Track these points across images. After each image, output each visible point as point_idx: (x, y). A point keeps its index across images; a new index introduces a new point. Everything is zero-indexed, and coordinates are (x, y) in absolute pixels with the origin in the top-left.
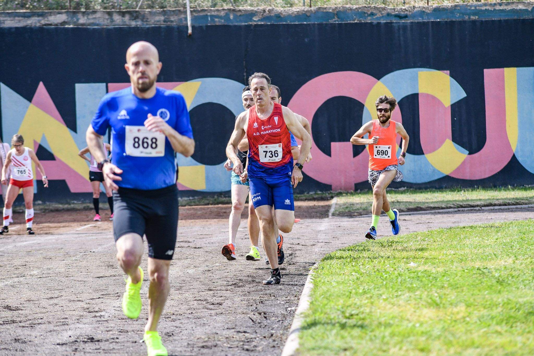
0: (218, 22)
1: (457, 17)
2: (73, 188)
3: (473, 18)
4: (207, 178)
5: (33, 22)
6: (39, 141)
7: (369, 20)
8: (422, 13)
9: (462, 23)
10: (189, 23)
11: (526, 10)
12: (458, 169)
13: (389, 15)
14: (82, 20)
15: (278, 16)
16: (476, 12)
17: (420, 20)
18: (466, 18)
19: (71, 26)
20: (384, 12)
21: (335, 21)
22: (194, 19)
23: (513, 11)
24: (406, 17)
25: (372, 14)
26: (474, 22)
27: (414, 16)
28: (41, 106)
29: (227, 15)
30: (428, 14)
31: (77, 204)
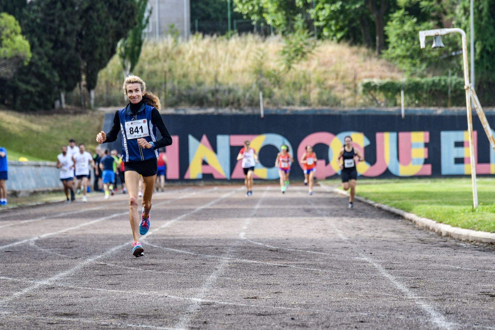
0: (273, 113)
1: (366, 113)
2: (216, 176)
3: (373, 113)
4: (268, 174)
5: (202, 111)
6: (203, 157)
7: (332, 113)
8: (353, 111)
9: (367, 116)
10: (262, 113)
12: (367, 172)
13: (340, 112)
14: (221, 111)
15: (297, 111)
16: (374, 111)
17: (352, 113)
19: (216, 113)
21: (319, 113)
22: (264, 111)
23: (388, 112)
27: (350, 112)
28: (205, 144)
29: (276, 111)
30: (355, 112)
31: (217, 183)
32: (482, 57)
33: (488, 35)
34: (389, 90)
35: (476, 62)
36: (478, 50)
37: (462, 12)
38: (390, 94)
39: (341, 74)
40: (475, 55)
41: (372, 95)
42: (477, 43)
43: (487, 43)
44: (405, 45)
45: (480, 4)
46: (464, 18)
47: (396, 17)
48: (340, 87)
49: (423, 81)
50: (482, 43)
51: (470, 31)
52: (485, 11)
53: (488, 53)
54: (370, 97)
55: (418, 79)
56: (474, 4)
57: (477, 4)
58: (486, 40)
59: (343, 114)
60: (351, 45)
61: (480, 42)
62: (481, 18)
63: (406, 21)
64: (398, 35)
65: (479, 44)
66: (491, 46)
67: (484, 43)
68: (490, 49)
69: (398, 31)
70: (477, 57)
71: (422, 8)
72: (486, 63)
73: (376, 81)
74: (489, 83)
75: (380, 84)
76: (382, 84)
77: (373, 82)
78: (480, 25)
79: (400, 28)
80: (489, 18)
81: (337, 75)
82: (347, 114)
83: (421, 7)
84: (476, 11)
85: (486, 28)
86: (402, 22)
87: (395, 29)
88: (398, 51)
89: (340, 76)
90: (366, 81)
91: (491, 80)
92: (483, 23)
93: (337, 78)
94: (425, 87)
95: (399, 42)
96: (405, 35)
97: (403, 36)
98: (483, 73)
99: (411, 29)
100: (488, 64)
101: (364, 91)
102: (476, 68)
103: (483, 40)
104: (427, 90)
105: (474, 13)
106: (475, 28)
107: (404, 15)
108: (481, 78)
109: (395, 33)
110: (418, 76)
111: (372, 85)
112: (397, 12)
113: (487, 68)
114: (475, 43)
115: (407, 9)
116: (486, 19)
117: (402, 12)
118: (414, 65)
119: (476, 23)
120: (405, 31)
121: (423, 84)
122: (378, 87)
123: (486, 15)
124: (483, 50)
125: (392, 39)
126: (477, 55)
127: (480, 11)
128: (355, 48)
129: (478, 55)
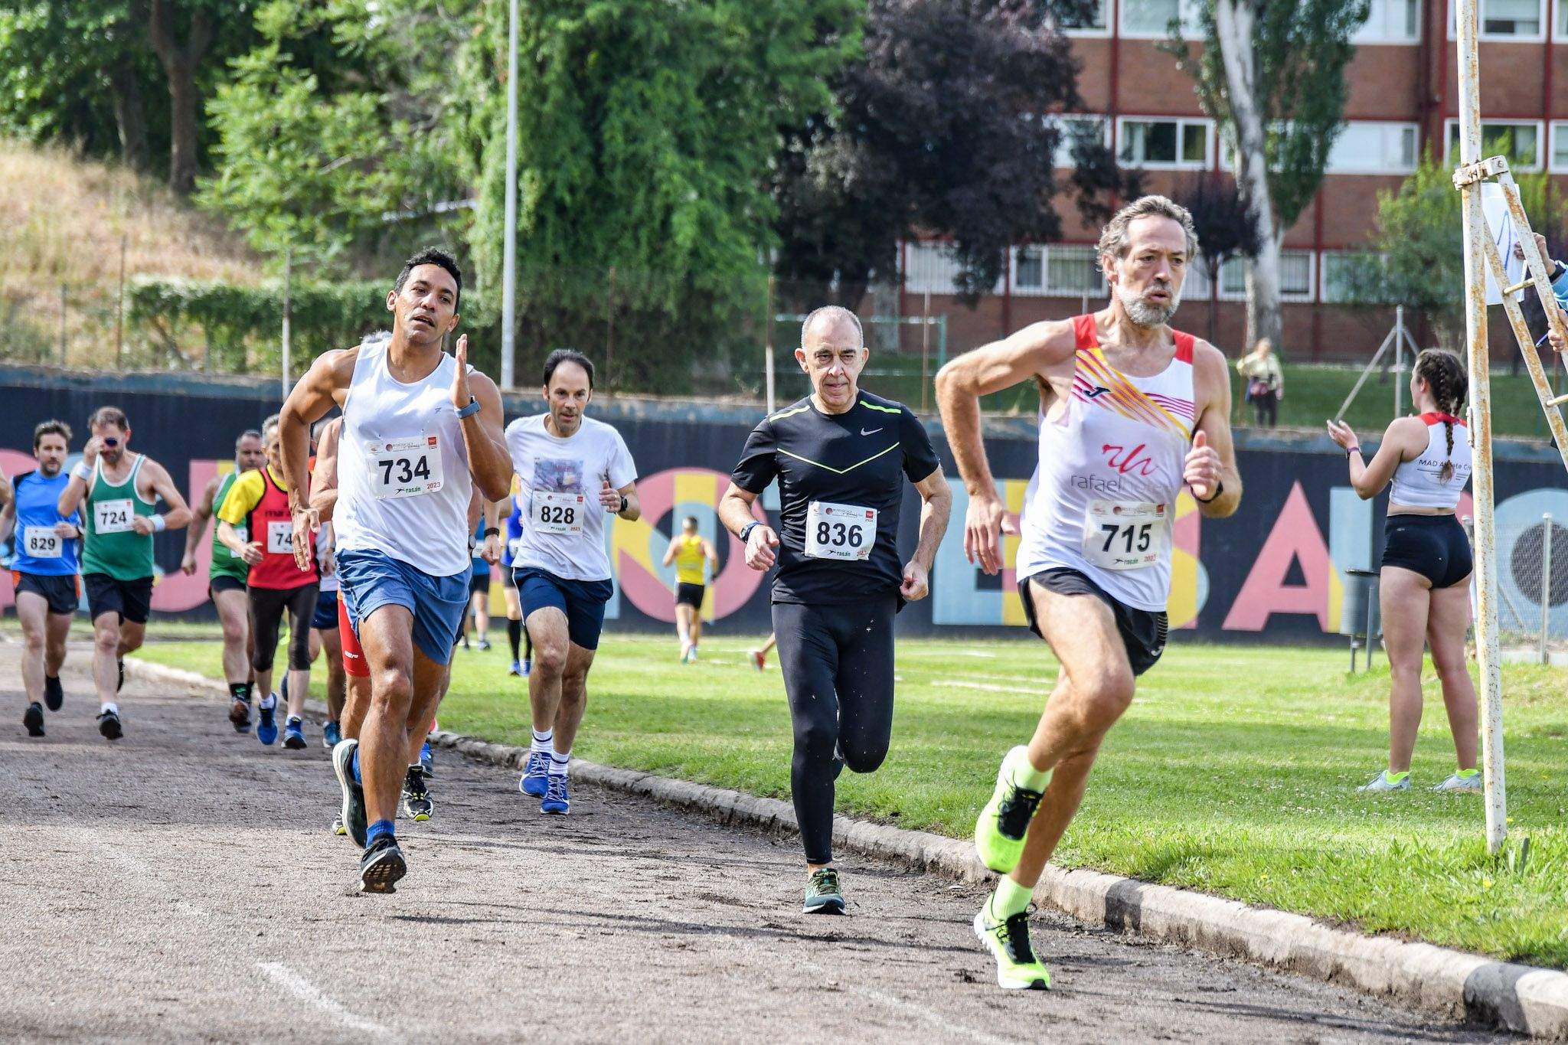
1: (158, 389)
3: (181, 391)
7: (36, 383)
8: (111, 379)
9: (164, 399)
11: (250, 389)
13: (65, 378)
16: (185, 384)
18: (170, 391)
20: (59, 375)
23: (235, 387)
24: (87, 382)
25: (41, 376)
26: (180, 399)
27: (99, 382)
30: (119, 382)
32: (540, 221)
33: (564, 149)
34: (221, 318)
35: (521, 239)
36: (529, 200)
37: (478, 66)
38: (224, 329)
39: (50, 252)
40: (518, 215)
41: (162, 331)
42: (527, 174)
43: (560, 177)
44: (276, 166)
45: (539, 43)
46: (482, 87)
47: (253, 71)
48: (48, 298)
49: (340, 291)
50: (544, 177)
51: (504, 131)
52: (557, 66)
53: (561, 209)
54: (155, 336)
55: (322, 286)
56: (522, 43)
57: (531, 43)
58: (557, 166)
59: (73, 387)
60: (81, 158)
61: (537, 173)
62: (541, 93)
63: (282, 86)
64: (254, 130)
65: (533, 179)
66: (572, 189)
67: (550, 174)
68: (568, 198)
69: (257, 118)
70: (525, 223)
71: (343, 45)
72: (554, 245)
73: (177, 283)
74: (562, 312)
75: (191, 291)
76: (200, 295)
77: (168, 286)
78: (539, 115)
79: (260, 110)
80: (568, 94)
81: (37, 257)
82: (91, 389)
83: (337, 40)
84: (526, 63)
85: (558, 123)
86: (270, 89)
87: (245, 111)
88: (255, 187)
89: (45, 262)
90: (143, 281)
91: (566, 302)
92: (547, 108)
93: (35, 268)
94: (346, 312)
95: (257, 154)
96: (277, 133)
97: (272, 137)
98: (541, 277)
99: (299, 114)
100: (561, 248)
101: (135, 316)
102: (520, 258)
103: (544, 166)
104: (351, 323)
105: (521, 72)
106: (524, 124)
107: (280, 66)
108: (536, 293)
109: (245, 123)
110: (323, 277)
111: (165, 294)
112: (254, 52)
113: (556, 259)
114: (519, 174)
115: (286, 44)
116: (556, 93)
117: (270, 53)
118: (308, 238)
119: (524, 107)
120: (280, 120)
121: (339, 303)
122: (184, 304)
123: (559, 82)
124: (546, 198)
125: (234, 142)
126: (524, 211)
127: (542, 67)
128: (95, 171)
129: (529, 213)
